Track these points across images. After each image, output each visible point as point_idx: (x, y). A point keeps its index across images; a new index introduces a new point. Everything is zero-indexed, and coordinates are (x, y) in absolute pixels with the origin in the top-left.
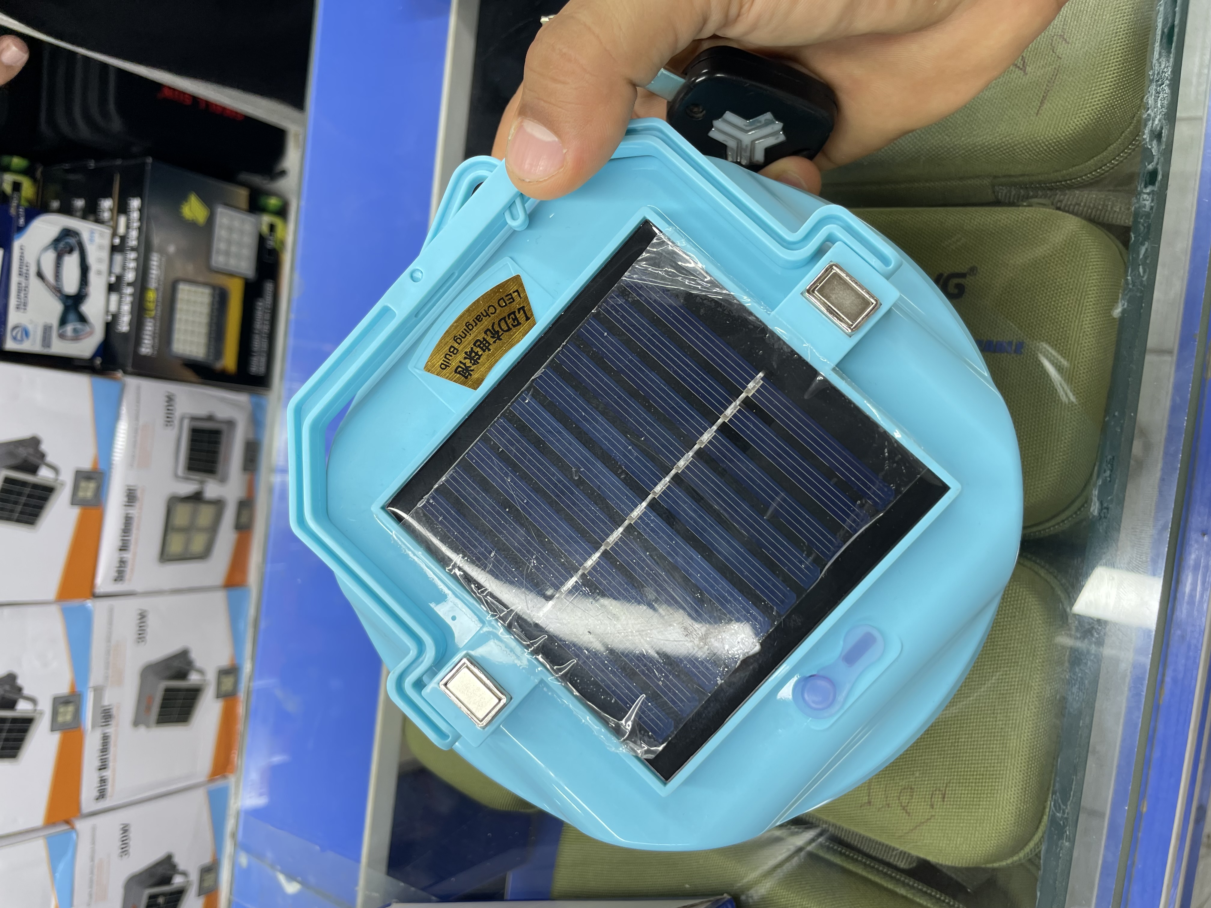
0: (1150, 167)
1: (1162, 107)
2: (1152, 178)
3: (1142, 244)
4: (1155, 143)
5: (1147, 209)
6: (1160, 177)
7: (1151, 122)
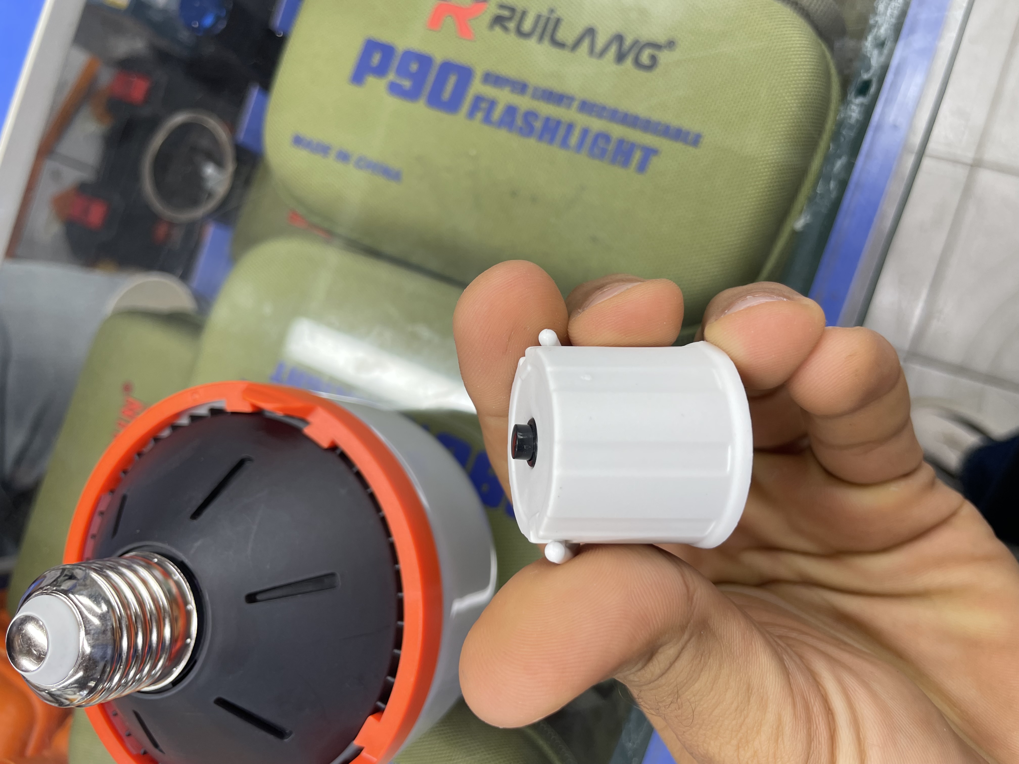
0: (866, 76)
1: (892, 15)
2: (864, 88)
3: (840, 157)
4: (875, 53)
5: (853, 121)
6: (873, 89)
7: (876, 30)
